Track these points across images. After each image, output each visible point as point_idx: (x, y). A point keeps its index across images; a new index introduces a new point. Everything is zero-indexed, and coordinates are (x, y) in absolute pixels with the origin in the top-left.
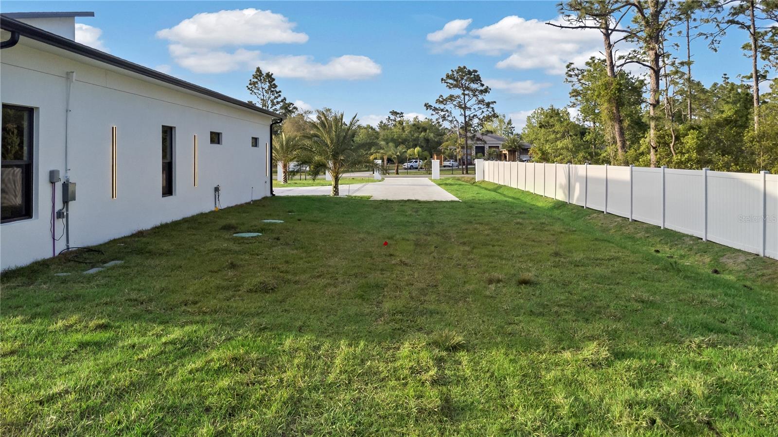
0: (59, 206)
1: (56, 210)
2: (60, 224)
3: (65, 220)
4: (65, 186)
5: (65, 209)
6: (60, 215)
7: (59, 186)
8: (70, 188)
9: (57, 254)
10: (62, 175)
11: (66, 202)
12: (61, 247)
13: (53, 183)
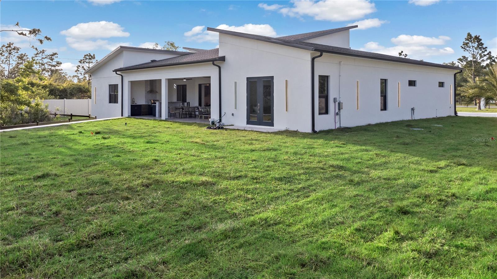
0: (337, 111)
1: (336, 112)
2: (337, 117)
3: (339, 116)
4: (339, 104)
5: (339, 112)
6: (337, 114)
7: (337, 103)
8: (341, 104)
9: (336, 128)
10: (338, 100)
11: (339, 109)
12: (338, 126)
13: (335, 102)
